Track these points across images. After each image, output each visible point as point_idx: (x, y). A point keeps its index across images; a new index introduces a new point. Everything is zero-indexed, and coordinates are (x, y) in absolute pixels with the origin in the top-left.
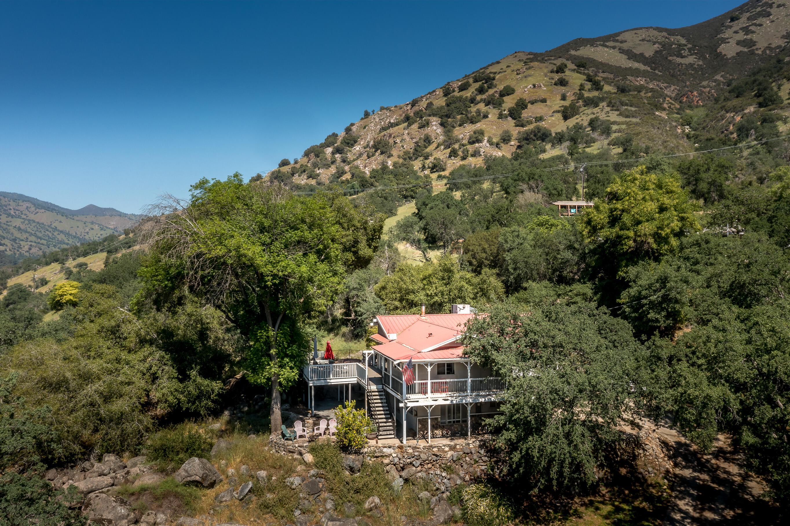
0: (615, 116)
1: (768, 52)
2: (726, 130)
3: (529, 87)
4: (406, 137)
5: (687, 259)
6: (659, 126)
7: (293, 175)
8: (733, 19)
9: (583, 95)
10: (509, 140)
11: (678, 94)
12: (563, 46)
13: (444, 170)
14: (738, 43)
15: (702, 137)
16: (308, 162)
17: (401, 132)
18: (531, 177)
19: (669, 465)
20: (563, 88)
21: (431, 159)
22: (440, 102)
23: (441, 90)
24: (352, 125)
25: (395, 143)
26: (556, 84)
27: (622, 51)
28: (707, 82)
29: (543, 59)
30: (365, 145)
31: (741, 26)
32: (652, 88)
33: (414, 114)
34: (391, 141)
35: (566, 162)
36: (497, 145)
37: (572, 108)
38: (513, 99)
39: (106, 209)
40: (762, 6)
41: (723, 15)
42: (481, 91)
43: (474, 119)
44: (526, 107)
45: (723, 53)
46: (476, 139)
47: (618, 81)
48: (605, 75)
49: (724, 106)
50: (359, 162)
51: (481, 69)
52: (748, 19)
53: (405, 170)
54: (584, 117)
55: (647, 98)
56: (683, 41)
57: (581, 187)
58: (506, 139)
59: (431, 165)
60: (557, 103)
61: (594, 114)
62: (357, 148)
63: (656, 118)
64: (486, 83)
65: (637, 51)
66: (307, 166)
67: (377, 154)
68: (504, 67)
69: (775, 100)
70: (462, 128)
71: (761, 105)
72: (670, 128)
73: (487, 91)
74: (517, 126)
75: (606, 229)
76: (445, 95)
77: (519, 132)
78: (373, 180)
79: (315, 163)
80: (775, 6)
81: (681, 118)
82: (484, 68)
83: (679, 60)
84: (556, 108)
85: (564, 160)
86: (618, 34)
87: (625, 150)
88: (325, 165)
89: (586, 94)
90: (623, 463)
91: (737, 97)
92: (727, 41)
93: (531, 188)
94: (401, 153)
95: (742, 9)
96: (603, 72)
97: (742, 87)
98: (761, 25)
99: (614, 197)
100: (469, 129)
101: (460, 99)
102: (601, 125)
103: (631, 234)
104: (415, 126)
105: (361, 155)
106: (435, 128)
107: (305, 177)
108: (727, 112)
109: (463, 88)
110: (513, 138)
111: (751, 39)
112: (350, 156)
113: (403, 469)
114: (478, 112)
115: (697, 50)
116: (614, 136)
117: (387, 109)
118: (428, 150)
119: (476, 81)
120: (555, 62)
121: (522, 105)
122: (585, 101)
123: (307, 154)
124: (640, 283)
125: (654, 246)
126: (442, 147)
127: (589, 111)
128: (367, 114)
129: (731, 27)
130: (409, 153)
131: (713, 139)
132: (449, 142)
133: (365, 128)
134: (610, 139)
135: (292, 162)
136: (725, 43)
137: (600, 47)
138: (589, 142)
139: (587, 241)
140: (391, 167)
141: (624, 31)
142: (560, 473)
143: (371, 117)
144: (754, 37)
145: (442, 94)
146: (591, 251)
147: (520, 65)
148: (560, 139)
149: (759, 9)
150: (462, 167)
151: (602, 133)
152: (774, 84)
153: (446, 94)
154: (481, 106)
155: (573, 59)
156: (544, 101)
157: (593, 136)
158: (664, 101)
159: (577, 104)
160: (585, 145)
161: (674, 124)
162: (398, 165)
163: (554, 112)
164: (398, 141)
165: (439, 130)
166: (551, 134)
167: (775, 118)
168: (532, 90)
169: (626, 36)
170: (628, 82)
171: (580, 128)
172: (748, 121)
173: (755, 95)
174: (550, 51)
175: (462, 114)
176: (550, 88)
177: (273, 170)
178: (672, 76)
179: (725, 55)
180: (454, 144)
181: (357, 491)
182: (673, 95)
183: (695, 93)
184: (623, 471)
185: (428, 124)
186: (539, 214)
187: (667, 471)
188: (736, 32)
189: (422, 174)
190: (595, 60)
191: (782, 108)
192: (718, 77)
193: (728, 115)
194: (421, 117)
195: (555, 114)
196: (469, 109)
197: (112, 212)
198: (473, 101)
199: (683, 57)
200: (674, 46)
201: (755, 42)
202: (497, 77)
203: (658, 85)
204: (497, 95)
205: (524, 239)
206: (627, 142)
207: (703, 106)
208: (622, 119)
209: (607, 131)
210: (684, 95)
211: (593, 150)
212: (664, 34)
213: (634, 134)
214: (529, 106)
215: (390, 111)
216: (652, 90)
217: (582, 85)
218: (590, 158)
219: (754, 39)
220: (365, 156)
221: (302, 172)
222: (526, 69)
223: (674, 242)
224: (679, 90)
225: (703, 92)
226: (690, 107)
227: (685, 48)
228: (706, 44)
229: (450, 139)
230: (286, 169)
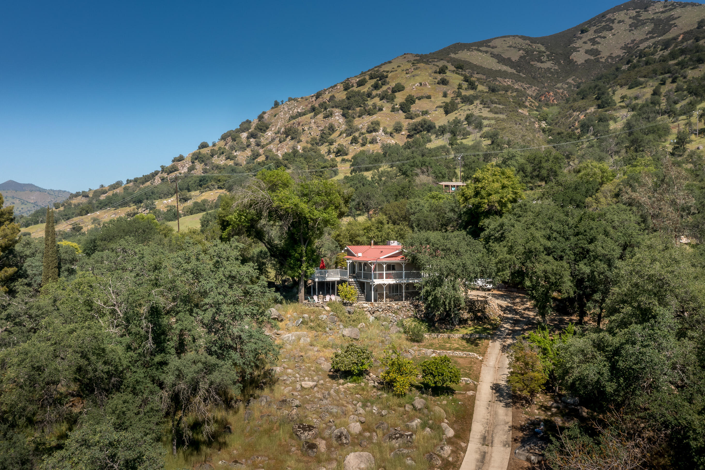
0: (486, 112)
1: (610, 60)
2: (573, 126)
3: (416, 85)
4: (313, 125)
5: (515, 214)
6: (521, 122)
7: (212, 156)
8: (583, 32)
9: (461, 94)
10: (401, 130)
11: (538, 94)
12: (444, 49)
13: (346, 155)
14: (587, 52)
15: (554, 131)
16: (226, 145)
17: (309, 120)
18: (423, 164)
19: (502, 313)
20: (444, 86)
21: (335, 145)
22: (341, 95)
23: (342, 85)
24: (264, 113)
25: (304, 130)
26: (438, 83)
27: (493, 55)
28: (561, 84)
29: (428, 61)
30: (276, 131)
31: (589, 37)
32: (517, 89)
33: (319, 105)
34: (300, 128)
35: (448, 152)
36: (391, 134)
37: (452, 105)
38: (404, 95)
39: (25, 185)
40: (606, 21)
41: (575, 28)
42: (376, 87)
43: (371, 112)
44: (414, 102)
45: (575, 60)
46: (373, 129)
47: (490, 81)
48: (479, 76)
49: (572, 106)
50: (272, 146)
51: (376, 67)
52: (595, 32)
53: (313, 154)
54: (462, 112)
55: (513, 97)
56: (543, 49)
57: (459, 172)
58: (398, 129)
59: (335, 150)
60: (439, 100)
61: (469, 110)
62: (269, 134)
63: (519, 114)
64: (380, 80)
65: (505, 56)
66: (225, 149)
67: (288, 139)
68: (395, 67)
69: (610, 103)
70: (361, 118)
71: (599, 107)
72: (530, 123)
73: (381, 87)
74: (407, 118)
75: (473, 199)
76: (345, 90)
77: (409, 124)
78: (286, 162)
79: (232, 146)
80: (616, 21)
81: (539, 114)
82: (378, 66)
83: (539, 65)
84: (439, 103)
85: (446, 150)
86: (490, 41)
87: (493, 142)
88: (241, 148)
89: (464, 93)
90: (479, 311)
91: (583, 99)
92: (578, 49)
93: (423, 172)
94: (309, 139)
95: (590, 23)
96: (477, 73)
97: (586, 91)
98: (605, 37)
99: (477, 180)
100: (366, 121)
101: (358, 93)
102: (475, 120)
103: (486, 201)
104: (320, 116)
105: (273, 140)
106: (337, 118)
107: (224, 158)
108: (574, 111)
109: (360, 84)
110: (404, 129)
111: (597, 49)
112: (263, 141)
113: (373, 313)
114: (375, 105)
115: (554, 56)
116: (485, 129)
117: (295, 100)
118: (332, 137)
119: (371, 78)
120: (438, 64)
121: (411, 100)
122: (462, 99)
123: (224, 138)
124: (490, 227)
125: (499, 208)
126: (345, 135)
127: (466, 108)
128: (276, 104)
129: (581, 38)
130: (316, 139)
131: (562, 133)
132: (350, 131)
133: (275, 116)
134: (482, 132)
135: (210, 144)
136: (576, 51)
137: (475, 52)
138: (466, 135)
139: (462, 206)
140: (300, 151)
141: (495, 38)
142: (449, 303)
143: (281, 107)
144: (599, 47)
145: (342, 88)
146: (464, 212)
147: (409, 66)
148: (442, 131)
149: (604, 24)
150: (363, 152)
151: (476, 127)
152: (610, 90)
153: (346, 88)
154: (377, 100)
155: (453, 61)
156: (429, 97)
157: (468, 129)
158: (526, 100)
159: (456, 101)
160: (462, 137)
161: (533, 120)
162: (306, 150)
163: (437, 107)
164: (306, 128)
165: (342, 120)
166: (435, 127)
167: (608, 118)
168: (419, 88)
169: (497, 42)
170: (497, 83)
171: (459, 123)
172: (588, 119)
173: (596, 98)
174: (434, 53)
175: (360, 106)
176: (434, 86)
177: (194, 151)
178: (534, 78)
179: (576, 62)
180: (355, 132)
181: (354, 321)
182: (534, 95)
183: (551, 93)
184: (479, 314)
185: (331, 114)
186: (430, 191)
187: (500, 315)
188: (585, 43)
189: (327, 158)
190: (470, 63)
191: (614, 110)
192: (570, 80)
193: (575, 113)
194: (326, 109)
195: (438, 109)
196: (366, 102)
197: (31, 188)
198: (369, 95)
199: (542, 62)
200: (535, 53)
201: (600, 52)
202: (390, 75)
203: (521, 86)
204: (390, 91)
205: (423, 206)
206: (494, 136)
207: (557, 105)
208: (491, 115)
209: (479, 126)
210: (542, 95)
211: (468, 142)
212: (528, 42)
213: (500, 129)
214: (417, 101)
215: (297, 101)
216: (517, 90)
217: (460, 85)
218: (466, 148)
219: (600, 49)
220: (277, 140)
221: (220, 154)
222: (414, 69)
223: (510, 206)
224: (539, 91)
225: (558, 93)
226: (547, 105)
227: (544, 54)
228: (561, 52)
229: (351, 128)
230: (205, 151)
